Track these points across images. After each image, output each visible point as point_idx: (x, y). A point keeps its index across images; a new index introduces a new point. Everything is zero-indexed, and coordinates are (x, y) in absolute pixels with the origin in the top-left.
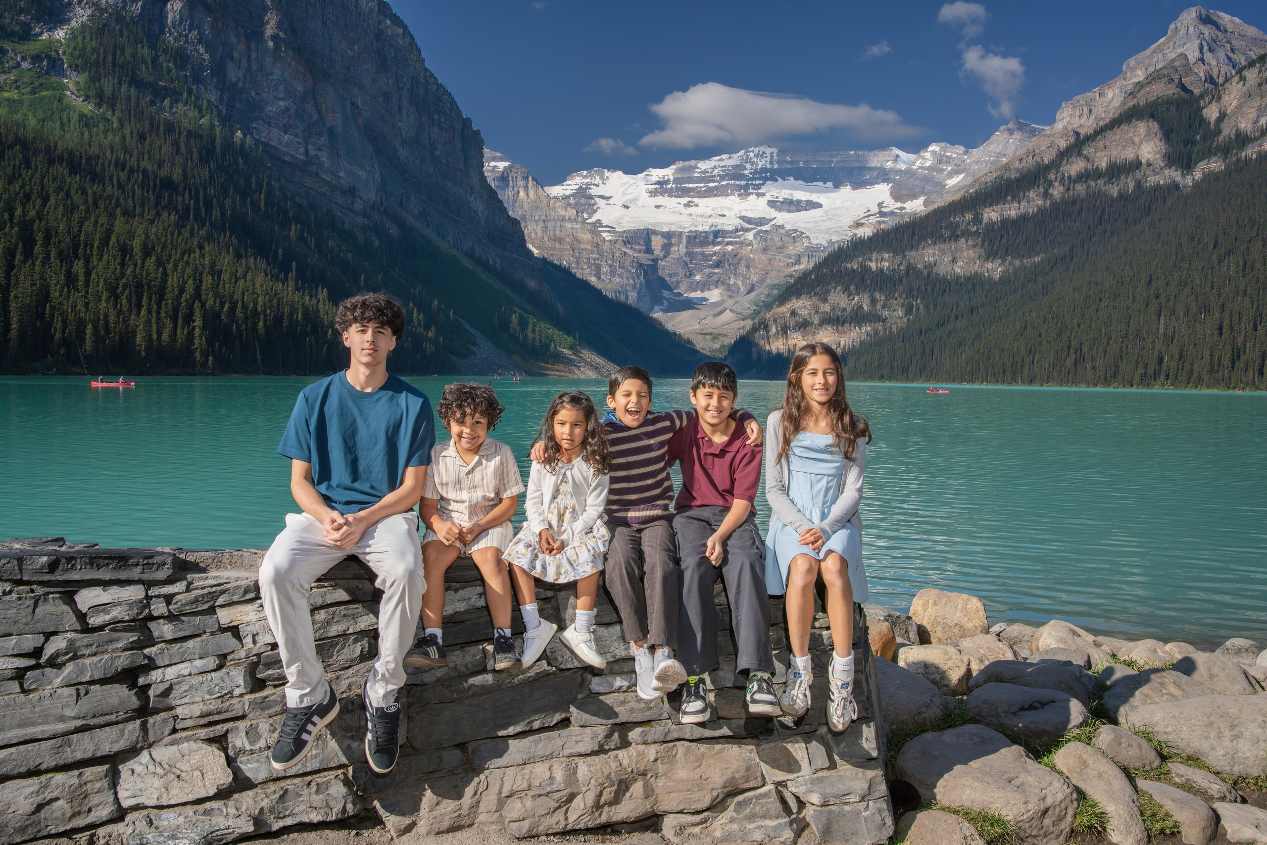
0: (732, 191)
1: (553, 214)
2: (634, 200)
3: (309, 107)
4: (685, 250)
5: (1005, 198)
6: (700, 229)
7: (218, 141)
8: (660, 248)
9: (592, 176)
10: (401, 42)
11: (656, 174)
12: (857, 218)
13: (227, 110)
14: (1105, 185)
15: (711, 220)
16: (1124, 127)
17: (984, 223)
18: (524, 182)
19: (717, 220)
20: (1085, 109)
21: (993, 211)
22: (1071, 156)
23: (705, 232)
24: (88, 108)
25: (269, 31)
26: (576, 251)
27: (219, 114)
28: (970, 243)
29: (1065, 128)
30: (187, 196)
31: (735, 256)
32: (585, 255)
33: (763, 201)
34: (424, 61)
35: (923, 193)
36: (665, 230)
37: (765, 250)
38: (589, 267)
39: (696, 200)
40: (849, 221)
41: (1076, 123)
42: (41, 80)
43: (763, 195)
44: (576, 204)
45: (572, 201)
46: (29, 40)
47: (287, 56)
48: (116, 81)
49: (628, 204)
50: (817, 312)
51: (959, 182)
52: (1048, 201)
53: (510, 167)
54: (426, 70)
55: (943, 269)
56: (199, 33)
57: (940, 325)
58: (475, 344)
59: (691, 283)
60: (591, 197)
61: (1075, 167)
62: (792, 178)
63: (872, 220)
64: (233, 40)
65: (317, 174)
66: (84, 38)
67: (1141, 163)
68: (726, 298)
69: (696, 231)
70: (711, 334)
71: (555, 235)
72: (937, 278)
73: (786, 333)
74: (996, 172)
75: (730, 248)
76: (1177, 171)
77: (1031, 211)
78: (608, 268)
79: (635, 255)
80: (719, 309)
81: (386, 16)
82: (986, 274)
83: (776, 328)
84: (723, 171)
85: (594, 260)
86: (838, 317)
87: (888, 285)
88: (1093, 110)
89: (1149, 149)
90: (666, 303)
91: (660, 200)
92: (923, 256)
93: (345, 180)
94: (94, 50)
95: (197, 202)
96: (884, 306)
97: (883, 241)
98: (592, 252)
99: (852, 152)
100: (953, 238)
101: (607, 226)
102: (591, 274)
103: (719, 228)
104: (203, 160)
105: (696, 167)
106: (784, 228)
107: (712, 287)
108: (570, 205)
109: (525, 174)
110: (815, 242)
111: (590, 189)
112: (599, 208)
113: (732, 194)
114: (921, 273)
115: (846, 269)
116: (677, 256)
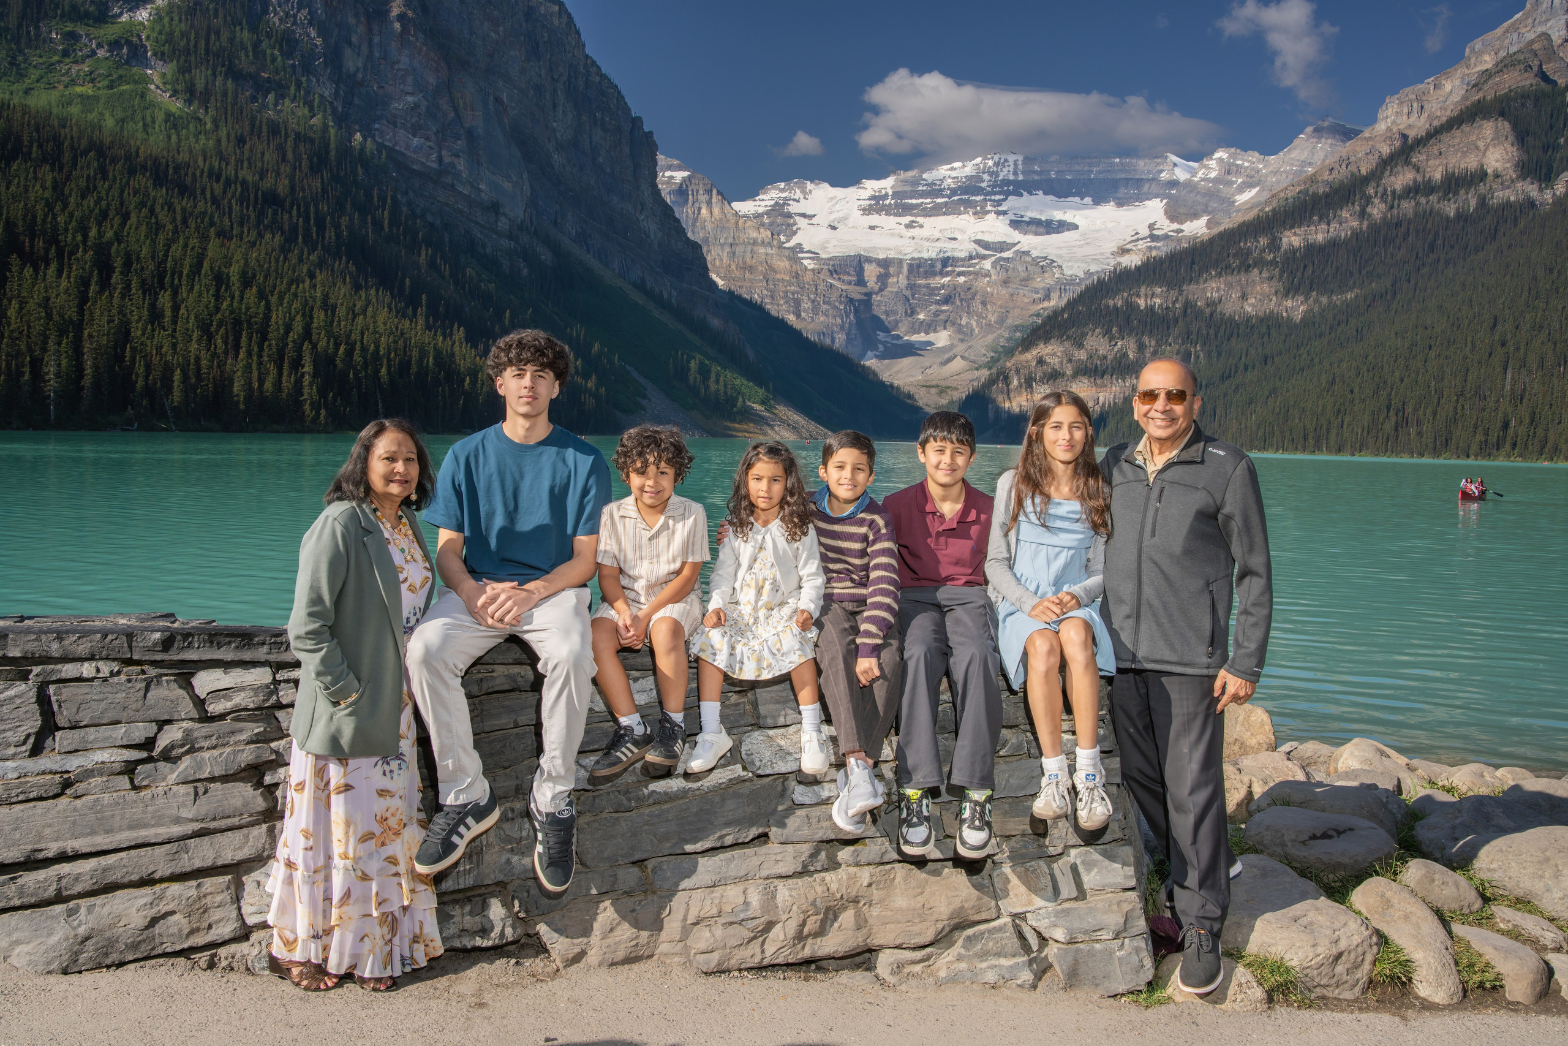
0: (965, 208)
1: (742, 236)
2: (843, 219)
3: (444, 103)
4: (905, 282)
5: (1311, 218)
6: (925, 255)
7: (332, 145)
8: (875, 279)
9: (791, 189)
10: (556, 22)
11: (871, 186)
12: (1122, 243)
13: (343, 107)
14: (1438, 202)
15: (939, 245)
16: (1465, 128)
17: (1282, 250)
18: (706, 197)
19: (946, 245)
20: (1415, 105)
21: (1295, 234)
22: (1396, 165)
23: (931, 260)
24: (176, 106)
25: (395, 10)
26: (770, 283)
27: (334, 112)
28: (1265, 274)
29: (1389, 129)
30: (295, 212)
31: (969, 289)
32: (781, 287)
33: (1005, 220)
34: (584, 46)
35: (1206, 211)
36: (881, 256)
37: (1006, 282)
38: (786, 302)
39: (920, 220)
40: (1112, 246)
41: (1403, 122)
42: (121, 72)
43: (1004, 213)
44: (771, 224)
45: (766, 220)
46: (107, 23)
47: (417, 40)
48: (210, 72)
49: (836, 224)
50: (1070, 361)
51: (1252, 198)
52: (1365, 223)
53: (689, 177)
54: (587, 57)
55: (1232, 306)
56: (309, 13)
57: (1224, 378)
58: (644, 397)
59: (913, 323)
60: (789, 215)
61: (1402, 178)
62: (1041, 192)
63: (1141, 245)
64: (352, 21)
65: (453, 186)
66: (172, 19)
67: (1486, 174)
68: (956, 342)
69: (919, 259)
70: (937, 386)
71: (745, 263)
72: (1222, 319)
73: (1031, 387)
74: (1299, 185)
75: (962, 279)
76: (1532, 183)
77: (1343, 235)
78: (809, 305)
79: (844, 287)
80: (947, 356)
82: (1285, 314)
83: (1019, 380)
84: (955, 183)
85: (793, 294)
86: (1096, 367)
87: (1161, 327)
88: (1426, 106)
89: (1497, 156)
90: (881, 348)
91: (875, 219)
92: (1204, 290)
93: (486, 193)
94: (183, 34)
95: (307, 220)
97: (1154, 272)
98: (790, 284)
99: (1118, 160)
100: (1243, 269)
101: (809, 252)
102: (788, 311)
103: (948, 254)
104: (315, 169)
105: (920, 177)
106: (1030, 255)
107: (939, 328)
108: (763, 225)
109: (709, 187)
110: (1068, 272)
111: (789, 205)
112: (799, 229)
113: (966, 212)
114: (1202, 311)
115: (1107, 307)
116: (896, 290)
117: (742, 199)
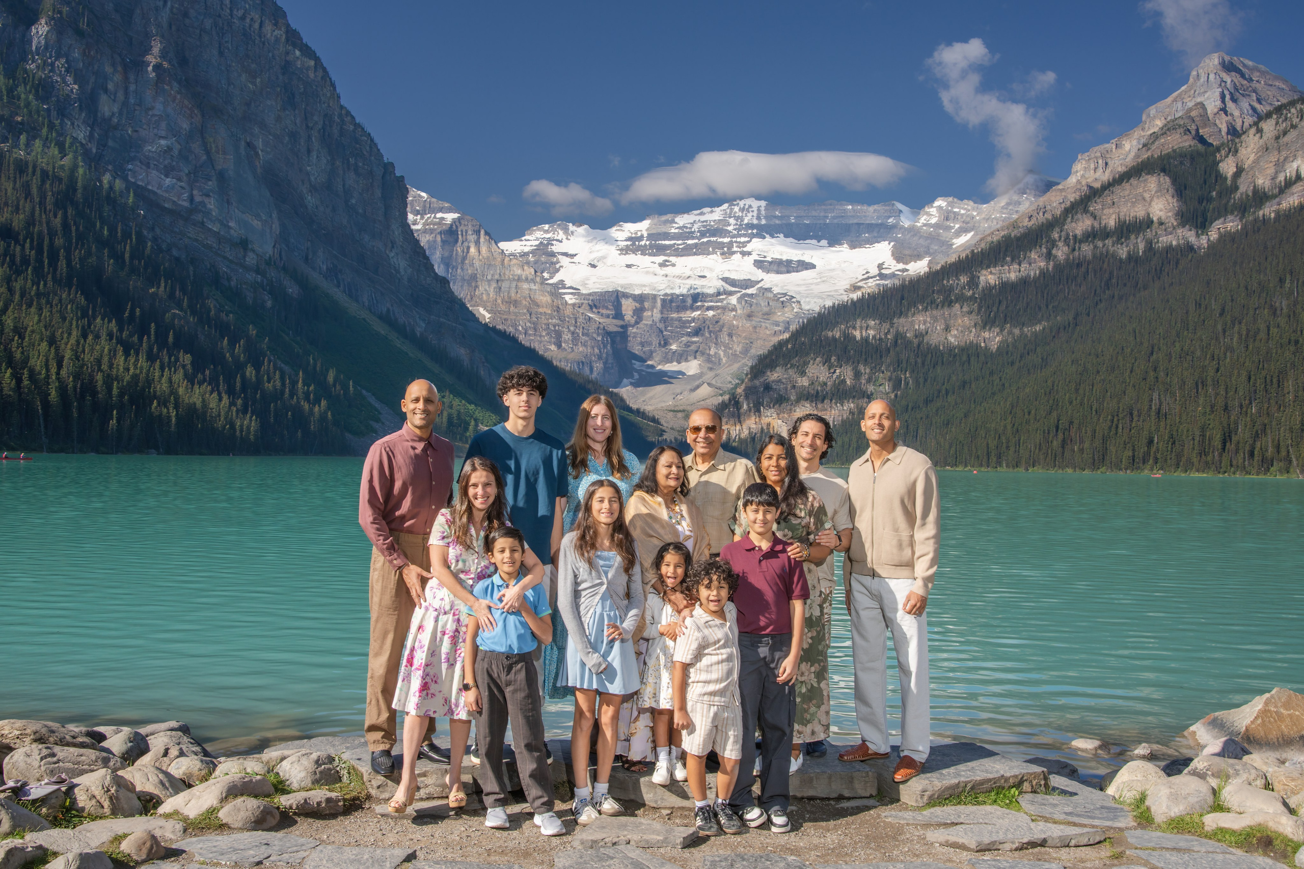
0: (713, 250)
1: (507, 272)
2: (602, 259)
3: (196, 146)
4: (659, 316)
5: (1004, 259)
6: (677, 292)
7: (80, 184)
8: (631, 313)
9: (554, 231)
10: (312, 75)
11: (630, 228)
12: (854, 281)
13: (98, 149)
14: (1113, 246)
16: (1134, 181)
17: (980, 286)
18: (475, 237)
19: (696, 283)
20: (1101, 162)
21: (991, 273)
22: (1077, 213)
23: (683, 295)
25: (152, 59)
26: (533, 316)
27: (86, 154)
28: (965, 309)
29: (1078, 182)
30: (27, 245)
31: (717, 322)
32: (543, 320)
33: (750, 260)
34: (339, 97)
35: (927, 253)
36: (637, 292)
37: (749, 316)
38: (548, 334)
39: (673, 259)
40: (843, 284)
41: (1090, 176)
43: (749, 253)
44: (536, 262)
45: (531, 258)
47: (171, 88)
49: (595, 263)
50: (794, 387)
51: (967, 241)
52: (1051, 263)
53: (459, 219)
54: (342, 107)
55: (936, 337)
56: (67, 62)
57: (927, 402)
58: (378, 420)
59: (666, 354)
60: (553, 254)
61: (1082, 225)
62: (782, 235)
63: (871, 282)
64: (108, 69)
65: (203, 223)
67: (1152, 222)
68: (705, 370)
69: (672, 294)
70: (684, 411)
71: (510, 297)
72: (928, 349)
73: (759, 411)
74: (1003, 230)
75: (711, 313)
76: (1190, 230)
77: (1032, 274)
78: (570, 335)
79: (601, 321)
80: (697, 383)
81: (294, 45)
82: (983, 345)
83: (748, 405)
84: (704, 226)
85: (554, 326)
86: (818, 392)
87: (874, 356)
88: (1109, 163)
89: (1160, 206)
90: (636, 376)
91: (631, 258)
92: (912, 323)
93: (235, 230)
95: (40, 251)
96: (869, 381)
97: (869, 307)
98: (552, 317)
99: (850, 207)
100: (946, 304)
101: (571, 288)
102: (551, 342)
103: (699, 291)
104: (59, 205)
105: (673, 222)
106: (771, 292)
107: (689, 358)
108: (528, 263)
109: (477, 228)
110: (806, 307)
111: (552, 245)
112: (562, 267)
113: (714, 253)
114: (910, 342)
115: (827, 338)
116: (650, 323)
117: (510, 239)
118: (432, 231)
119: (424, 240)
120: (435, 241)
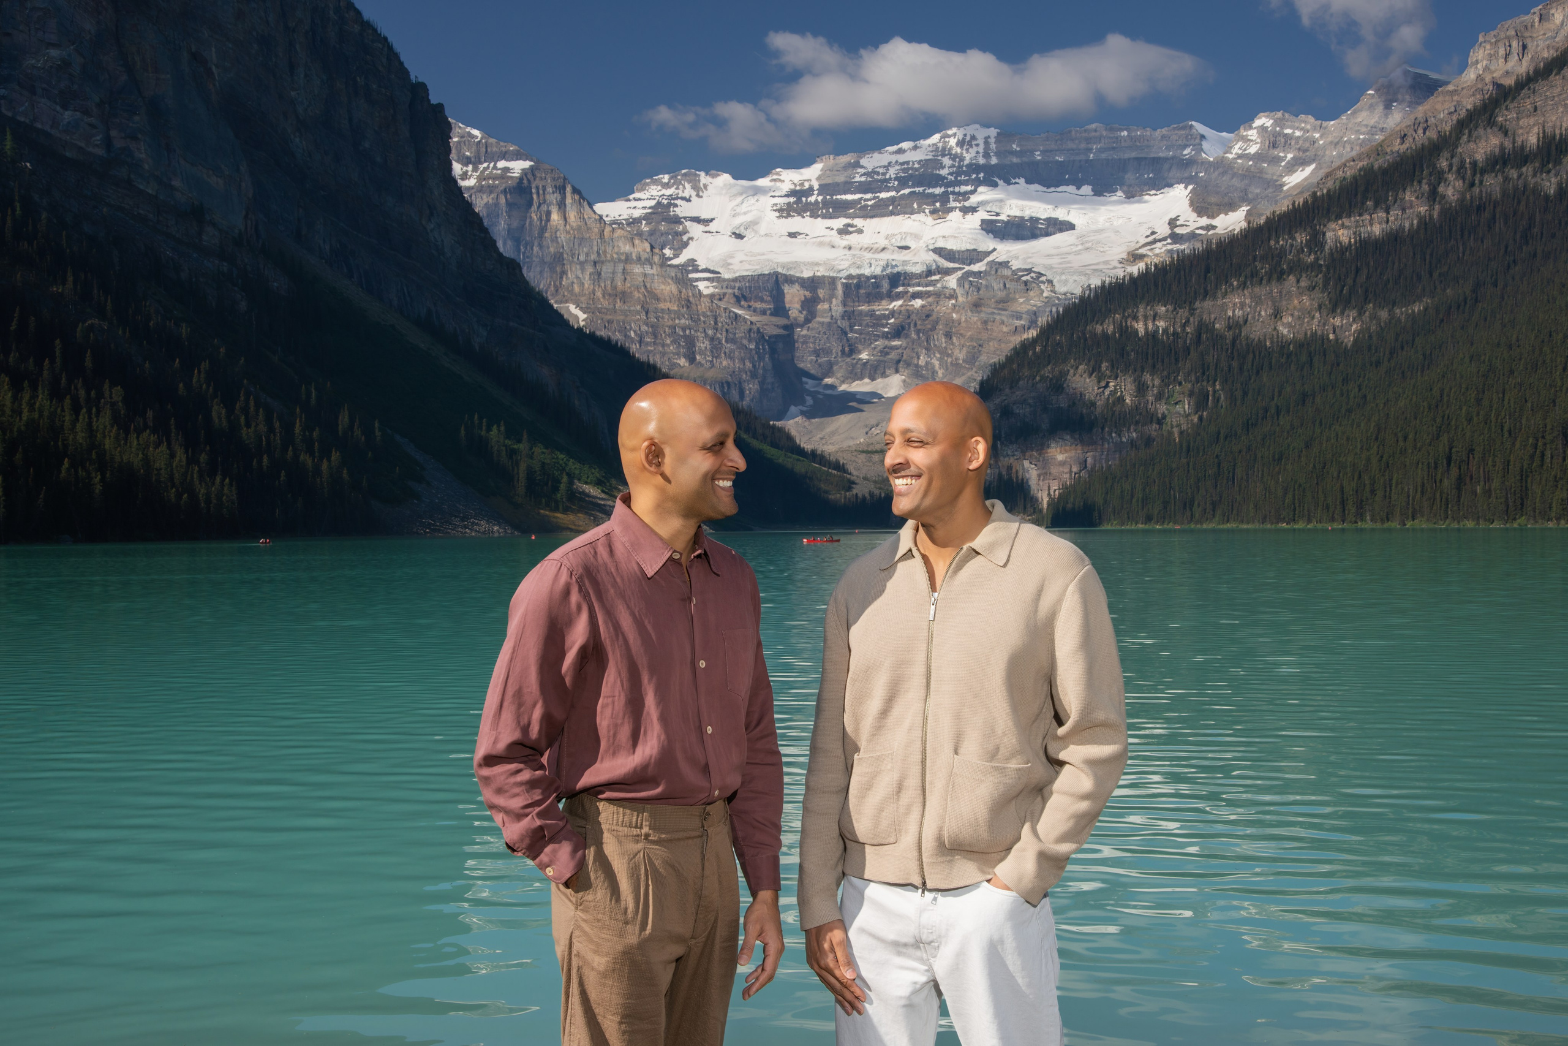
0: (919, 206)
1: (609, 250)
2: (752, 224)
4: (841, 309)
5: (1363, 203)
6: (867, 271)
8: (798, 306)
9: (678, 184)
11: (789, 178)
12: (1133, 246)
14: (1534, 175)
17: (1327, 247)
18: (557, 196)
19: (894, 257)
20: (1514, 44)
21: (1343, 226)
22: (1476, 128)
23: (875, 277)
26: (651, 315)
28: (1304, 283)
29: (1479, 78)
31: (928, 316)
32: (667, 321)
33: (974, 221)
35: (1244, 199)
36: (807, 274)
37: (977, 306)
38: (674, 342)
39: (859, 222)
40: (1117, 252)
41: (1498, 68)
43: (973, 210)
44: (652, 233)
45: (643, 227)
49: (742, 231)
51: (1306, 179)
52: (1437, 207)
53: (532, 169)
55: (1261, 326)
57: (1248, 426)
59: (854, 366)
60: (677, 220)
61: (1485, 145)
62: (1022, 181)
63: (1159, 248)
65: (128, 182)
69: (859, 276)
71: (615, 288)
72: (1247, 345)
74: (1360, 159)
75: (918, 303)
77: (1407, 225)
78: (707, 343)
79: (754, 319)
82: (1331, 336)
84: (904, 170)
85: (684, 330)
86: (1081, 416)
87: (1166, 360)
88: (1530, 44)
90: (809, 401)
91: (796, 223)
92: (1223, 308)
93: (183, 192)
96: (1159, 397)
97: (1156, 286)
98: (680, 316)
99: (1125, 133)
100: (1275, 276)
101: (707, 270)
102: (678, 354)
103: (899, 269)
105: (857, 165)
106: (1009, 268)
107: (888, 372)
108: (640, 234)
109: (559, 183)
110: (1061, 289)
111: (676, 206)
112: (691, 239)
113: (921, 211)
114: (1222, 337)
115: (1094, 334)
116: (828, 320)
117: (611, 199)
118: (491, 189)
119: (480, 204)
120: (497, 205)
